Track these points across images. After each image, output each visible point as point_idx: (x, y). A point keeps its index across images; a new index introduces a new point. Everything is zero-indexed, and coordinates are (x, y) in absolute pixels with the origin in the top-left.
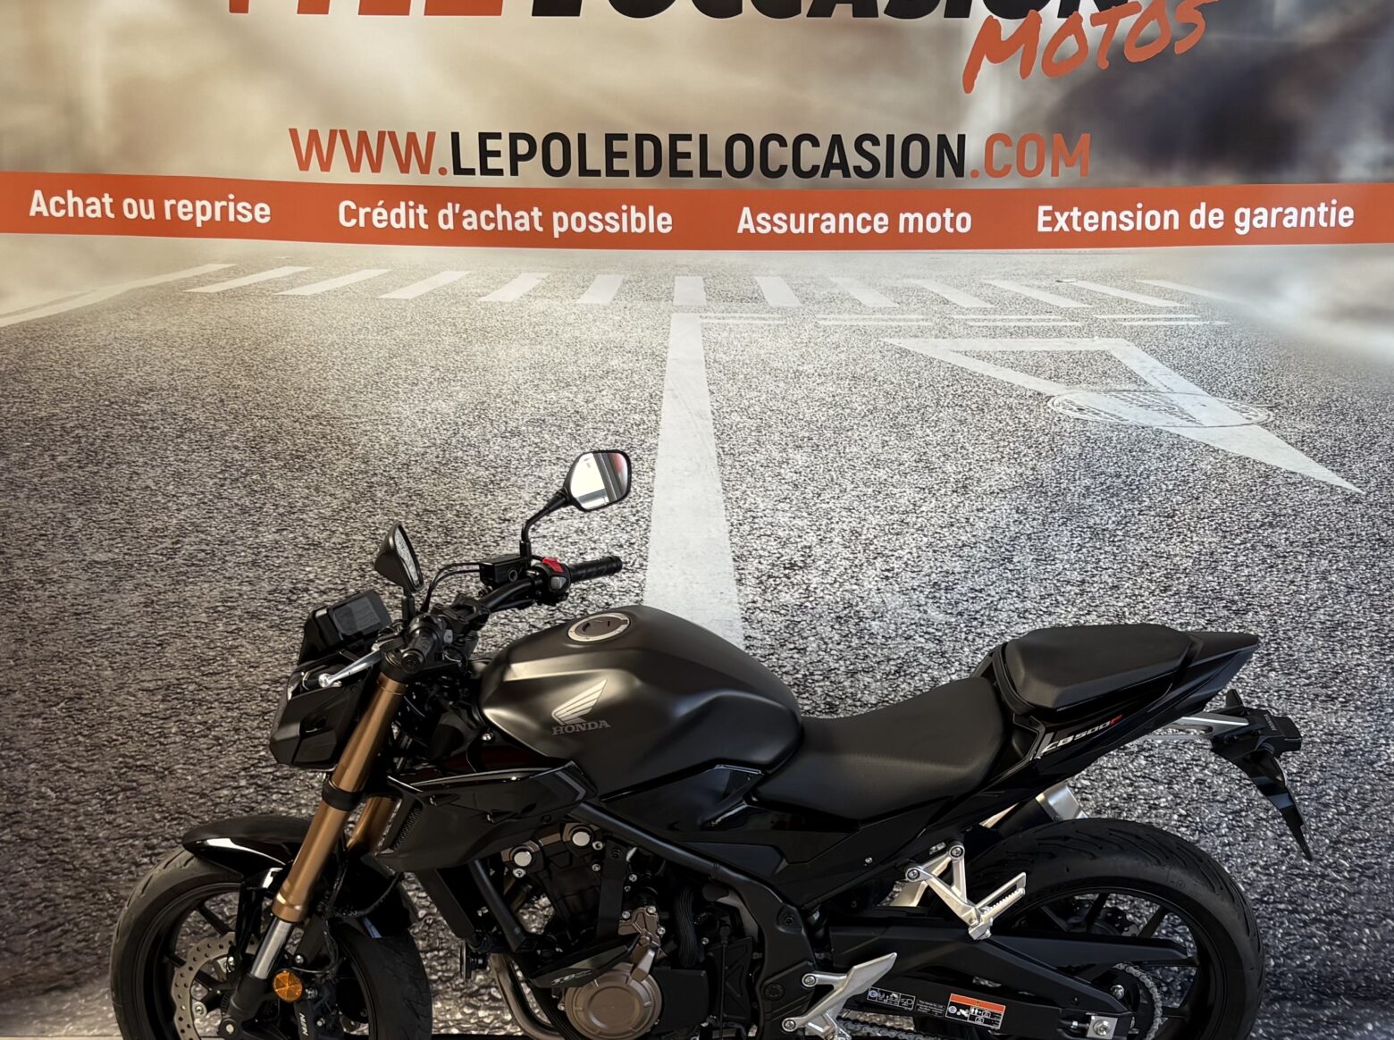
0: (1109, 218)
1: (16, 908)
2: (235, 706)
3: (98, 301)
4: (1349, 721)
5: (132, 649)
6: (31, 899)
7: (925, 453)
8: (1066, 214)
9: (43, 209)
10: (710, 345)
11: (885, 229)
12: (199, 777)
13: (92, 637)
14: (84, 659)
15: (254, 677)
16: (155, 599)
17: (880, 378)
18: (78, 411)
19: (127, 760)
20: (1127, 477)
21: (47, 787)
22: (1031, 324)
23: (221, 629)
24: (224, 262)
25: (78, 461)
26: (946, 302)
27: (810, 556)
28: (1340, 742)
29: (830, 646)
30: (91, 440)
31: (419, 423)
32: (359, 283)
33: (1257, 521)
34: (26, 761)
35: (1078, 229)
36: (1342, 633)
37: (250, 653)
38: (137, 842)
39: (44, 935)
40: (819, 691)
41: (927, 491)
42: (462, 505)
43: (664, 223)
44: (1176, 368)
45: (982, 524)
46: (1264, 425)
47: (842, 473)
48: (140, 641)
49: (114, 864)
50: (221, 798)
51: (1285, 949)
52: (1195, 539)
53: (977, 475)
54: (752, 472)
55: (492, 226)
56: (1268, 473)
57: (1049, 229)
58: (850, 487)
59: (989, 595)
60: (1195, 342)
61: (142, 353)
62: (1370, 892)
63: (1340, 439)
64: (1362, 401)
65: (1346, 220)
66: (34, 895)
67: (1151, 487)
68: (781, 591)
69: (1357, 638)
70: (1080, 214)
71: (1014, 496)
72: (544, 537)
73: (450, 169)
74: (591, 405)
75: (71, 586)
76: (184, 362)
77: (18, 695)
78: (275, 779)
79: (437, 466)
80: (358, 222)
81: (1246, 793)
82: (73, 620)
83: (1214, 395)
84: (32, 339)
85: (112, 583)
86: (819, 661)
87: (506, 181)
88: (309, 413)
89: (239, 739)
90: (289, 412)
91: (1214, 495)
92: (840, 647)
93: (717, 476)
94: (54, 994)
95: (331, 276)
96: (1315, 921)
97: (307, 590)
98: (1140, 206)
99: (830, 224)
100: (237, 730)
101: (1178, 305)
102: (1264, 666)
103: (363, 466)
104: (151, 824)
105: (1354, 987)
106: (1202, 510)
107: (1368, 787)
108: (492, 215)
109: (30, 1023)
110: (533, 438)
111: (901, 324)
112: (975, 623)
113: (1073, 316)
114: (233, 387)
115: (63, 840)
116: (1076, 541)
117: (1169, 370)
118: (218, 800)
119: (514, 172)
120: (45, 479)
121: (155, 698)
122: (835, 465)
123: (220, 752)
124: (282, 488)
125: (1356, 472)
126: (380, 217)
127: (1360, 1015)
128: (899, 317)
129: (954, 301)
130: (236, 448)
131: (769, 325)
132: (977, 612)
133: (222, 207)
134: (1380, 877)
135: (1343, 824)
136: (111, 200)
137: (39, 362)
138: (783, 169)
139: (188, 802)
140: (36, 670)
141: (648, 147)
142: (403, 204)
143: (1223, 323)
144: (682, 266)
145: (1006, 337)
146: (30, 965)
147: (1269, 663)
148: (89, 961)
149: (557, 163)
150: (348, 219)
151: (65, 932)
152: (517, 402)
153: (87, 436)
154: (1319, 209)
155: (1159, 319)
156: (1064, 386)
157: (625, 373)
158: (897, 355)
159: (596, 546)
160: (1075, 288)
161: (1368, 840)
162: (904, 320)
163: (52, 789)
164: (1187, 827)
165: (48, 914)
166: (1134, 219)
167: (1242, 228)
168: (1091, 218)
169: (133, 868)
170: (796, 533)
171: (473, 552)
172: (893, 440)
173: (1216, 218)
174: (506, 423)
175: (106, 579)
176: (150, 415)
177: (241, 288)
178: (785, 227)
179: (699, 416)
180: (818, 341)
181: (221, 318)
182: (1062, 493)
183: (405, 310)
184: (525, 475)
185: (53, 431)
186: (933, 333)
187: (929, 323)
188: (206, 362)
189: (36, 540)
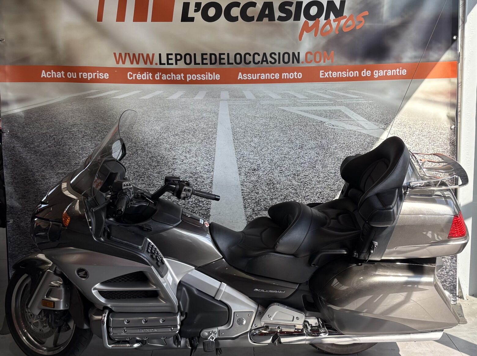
0: (339, 74)
3: (60, 100)
7: (291, 138)
8: (328, 73)
9: (45, 75)
10: (231, 110)
11: (278, 78)
17: (278, 118)
18: (54, 131)
20: (347, 144)
22: (319, 102)
24: (96, 90)
25: (54, 145)
26: (295, 97)
27: (259, 167)
29: (265, 192)
30: (58, 139)
31: (150, 133)
32: (134, 95)
35: (331, 77)
40: (262, 204)
41: (291, 148)
42: (162, 155)
43: (218, 77)
44: (359, 114)
45: (307, 157)
46: (383, 129)
47: (268, 144)
53: (305, 144)
55: (170, 78)
57: (323, 77)
58: (270, 148)
59: (309, 177)
60: (364, 107)
61: (72, 115)
63: (405, 133)
64: (410, 122)
65: (404, 73)
67: (353, 146)
68: (251, 177)
70: (331, 73)
71: (316, 149)
72: (185, 163)
73: (159, 63)
74: (198, 127)
75: (52, 180)
76: (84, 117)
79: (155, 144)
80: (133, 78)
83: (370, 121)
84: (41, 111)
86: (262, 196)
87: (174, 66)
92: (268, 192)
93: (233, 145)
95: (126, 93)
98: (348, 70)
99: (263, 77)
101: (359, 97)
103: (135, 145)
108: (170, 76)
110: (182, 136)
111: (283, 103)
112: (306, 185)
113: (330, 100)
114: (98, 124)
116: (333, 161)
117: (357, 115)
119: (176, 64)
120: (45, 150)
122: (266, 142)
125: (410, 141)
126: (139, 77)
128: (282, 101)
129: (297, 97)
130: (99, 140)
131: (247, 104)
132: (306, 182)
133: (95, 75)
137: (43, 118)
138: (250, 62)
141: (213, 57)
142: (145, 73)
143: (372, 102)
144: (223, 88)
145: (312, 106)
149: (188, 61)
150: (130, 77)
152: (177, 126)
154: (397, 70)
155: (354, 101)
156: (328, 119)
157: (207, 118)
158: (282, 112)
159: (200, 165)
160: (330, 93)
162: (284, 102)
166: (346, 74)
167: (376, 76)
170: (255, 161)
171: (165, 168)
172: (282, 135)
173: (369, 73)
174: (174, 132)
175: (62, 177)
176: (75, 132)
177: (101, 97)
178: (251, 77)
179: (228, 129)
180: (260, 108)
181: (95, 105)
182: (329, 149)
183: (146, 102)
184: (180, 146)
185: (47, 137)
186: (292, 105)
187: (291, 103)
188: (91, 117)
189: (42, 167)
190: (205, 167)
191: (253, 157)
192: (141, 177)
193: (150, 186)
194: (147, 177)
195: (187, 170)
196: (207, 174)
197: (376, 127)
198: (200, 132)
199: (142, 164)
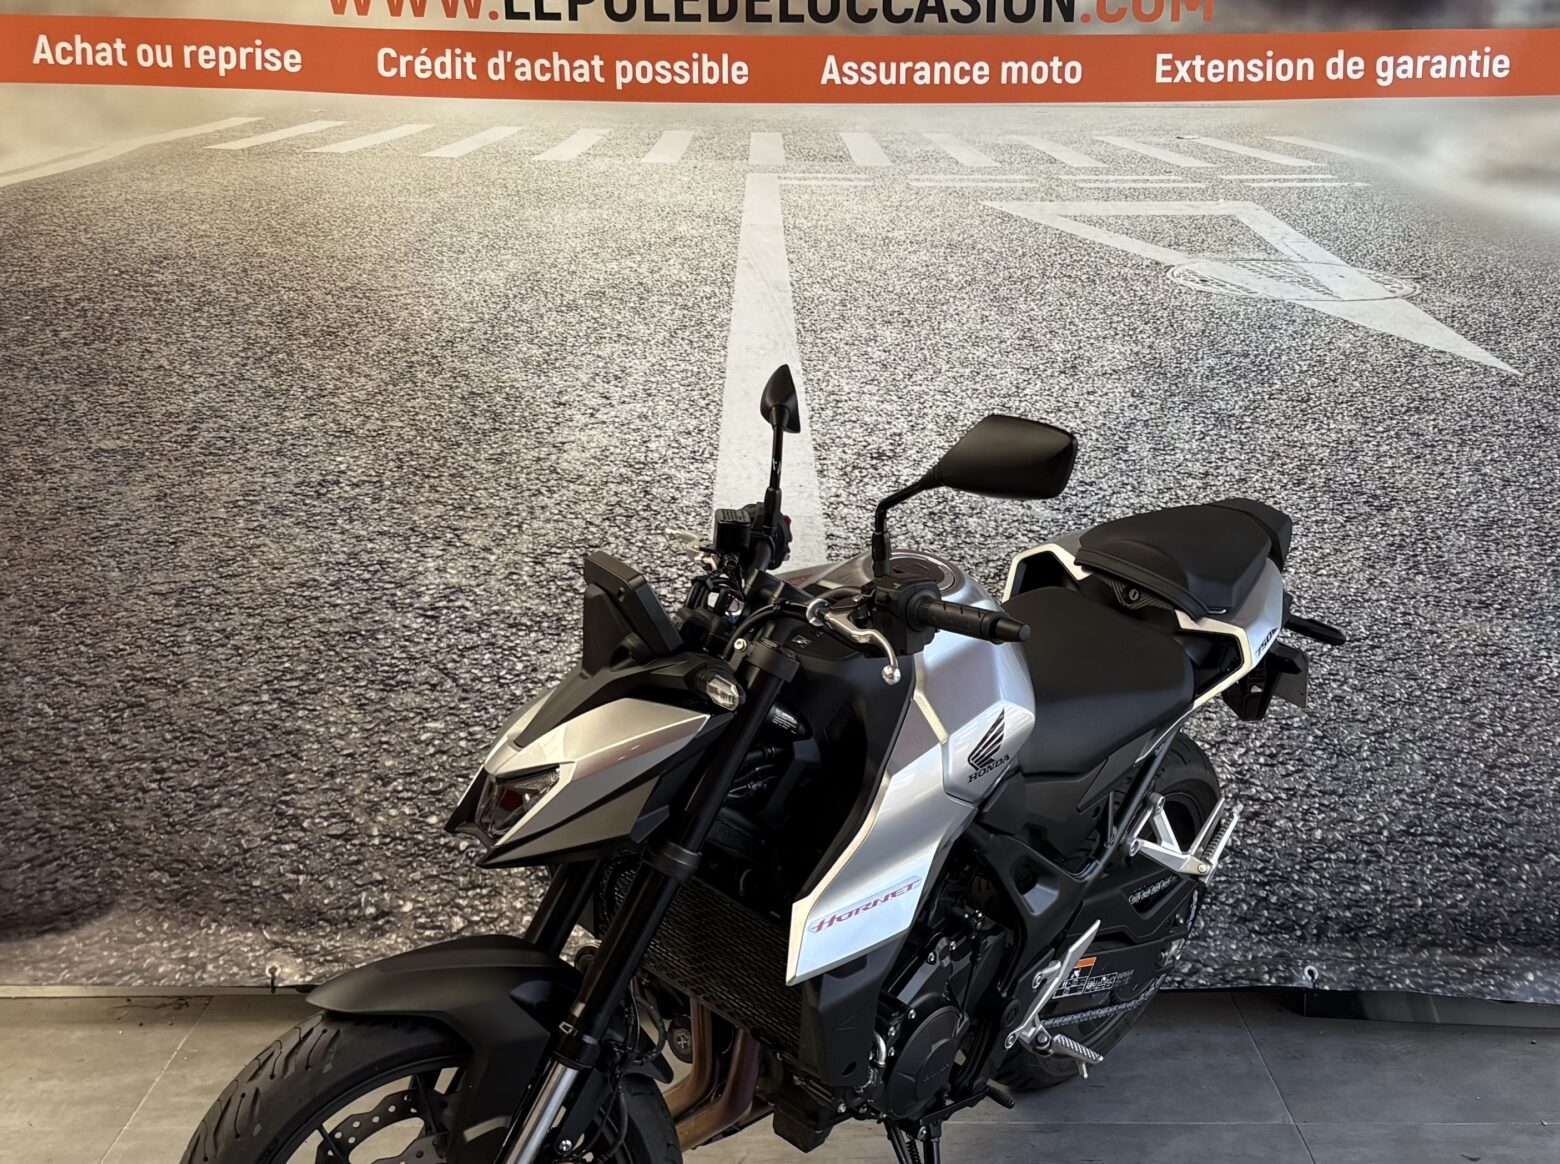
0: (1236, 68)
1: (8, 839)
2: (257, 612)
3: (107, 158)
4: (1506, 630)
5: (142, 548)
6: (23, 829)
7: (1029, 329)
8: (1188, 63)
9: (48, 56)
10: (790, 209)
11: (986, 80)
12: (216, 691)
13: (98, 534)
14: (89, 559)
15: (278, 580)
16: (168, 491)
17: (980, 246)
18: (84, 282)
19: (135, 672)
20: (1256, 356)
21: (44, 702)
22: (1148, 185)
23: (242, 525)
24: (251, 116)
25: (84, 337)
26: (1053, 161)
27: (899, 445)
28: (1496, 654)
29: (922, 545)
30: (98, 314)
31: (465, 295)
32: (400, 139)
33: (1402, 406)
34: (21, 673)
35: (1201, 80)
36: (1498, 532)
37: (274, 553)
38: (144, 766)
39: (38, 870)
41: (1031, 371)
42: (512, 387)
43: (739, 73)
44: (1310, 235)
45: (1093, 409)
46: (1410, 299)
47: (936, 352)
48: (152, 538)
49: (119, 790)
50: (240, 714)
51: (1434, 887)
52: (1332, 426)
53: (1087, 354)
54: (835, 350)
55: (548, 76)
56: (1415, 352)
57: (1168, 80)
58: (945, 367)
59: (1100, 489)
60: (1332, 206)
61: (156, 216)
62: (1530, 822)
63: (1495, 315)
64: (1520, 271)
65: (1501, 70)
66: (27, 825)
67: (1283, 368)
69: (1513, 537)
70: (1203, 63)
71: (1129, 377)
72: (604, 422)
73: (502, 11)
74: (657, 276)
75: (75, 477)
76: (203, 227)
77: (12, 600)
78: (301, 693)
79: (485, 343)
80: (398, 73)
81: (1389, 712)
82: (76, 515)
83: (1353, 265)
84: (33, 200)
85: (121, 474)
87: (564, 26)
88: (342, 284)
89: (261, 649)
90: (320, 283)
91: (1354, 377)
92: (933, 547)
93: (796, 356)
94: (48, 937)
95: (368, 131)
96: (1467, 855)
97: (337, 483)
98: (1270, 53)
99: (924, 74)
100: (258, 639)
101: (1313, 164)
102: (1410, 569)
103: (402, 344)
104: (160, 745)
105: (1513, 930)
106: (1340, 394)
107: (1528, 705)
108: (547, 64)
109: (21, 969)
110: (591, 313)
111: (1003, 185)
112: (1085, 520)
113: (1194, 175)
114: (258, 255)
115: (61, 762)
116: (1198, 428)
117: (1303, 237)
118: (237, 717)
119: (573, 16)
120: (47, 357)
121: (168, 603)
122: (929, 342)
123: (240, 663)
124: (310, 368)
125: (1513, 350)
126: (423, 66)
127: (1519, 963)
128: (1000, 177)
129: (1062, 160)
130: (261, 323)
131: (856, 187)
132: (1087, 508)
133: (248, 55)
134: (1542, 806)
135: (1500, 747)
136: (124, 46)
137: (42, 227)
138: (872, 13)
139: (203, 719)
140: (33, 571)
142: (448, 52)
143: (1363, 184)
144: (758, 121)
145: (1120, 200)
146: (21, 904)
147: (1416, 565)
148: (88, 899)
149: (621, 7)
150: (387, 69)
151: (62, 867)
152: (574, 272)
153: (94, 310)
154: (1470, 58)
155: (1292, 180)
156: (1186, 254)
157: (695, 240)
158: (999, 221)
159: (662, 433)
160: (1197, 145)
161: (1528, 765)
162: (1007, 181)
163: (49, 705)
164: (1323, 750)
165: (44, 845)
166: (1264, 69)
167: (1385, 79)
168: (1216, 67)
169: (140, 795)
170: (885, 418)
171: (524, 440)
172: (993, 315)
173: (1355, 68)
174: (562, 295)
175: (114, 469)
176: (165, 286)
177: (268, 144)
178: (874, 78)
179: (777, 287)
180: (910, 204)
181: (244, 177)
182: (1183, 374)
183: (450, 170)
184: (583, 354)
185: (56, 304)
186: (1039, 195)
187: (1037, 185)
188: (228, 227)
189: (36, 425)
190: (682, 441)
191: (874, 403)
192: (428, 477)
193: (461, 513)
194: (451, 475)
195: (612, 449)
196: (692, 467)
197: (1382, 291)
198: (665, 298)
199: (430, 422)
